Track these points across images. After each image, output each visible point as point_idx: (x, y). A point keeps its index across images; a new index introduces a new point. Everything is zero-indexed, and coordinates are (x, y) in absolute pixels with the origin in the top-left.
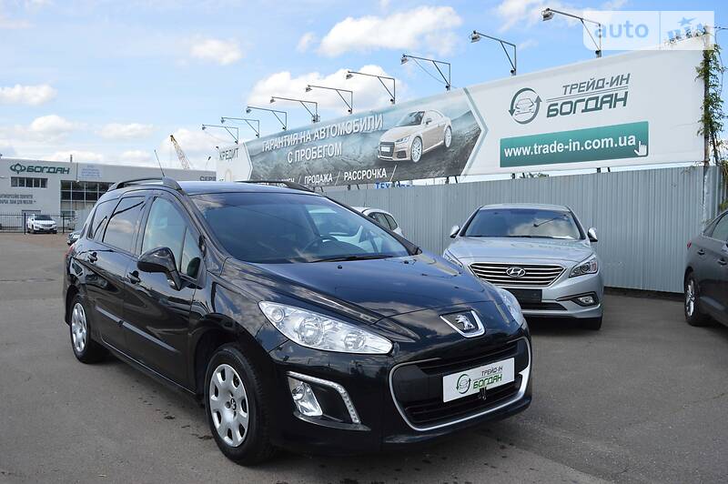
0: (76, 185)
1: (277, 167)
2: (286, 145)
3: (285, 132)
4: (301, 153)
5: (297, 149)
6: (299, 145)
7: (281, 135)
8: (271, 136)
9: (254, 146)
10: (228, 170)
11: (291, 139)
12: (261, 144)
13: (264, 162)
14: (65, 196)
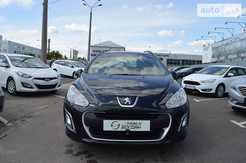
0: (171, 60)
1: (220, 52)
2: (223, 45)
3: (223, 40)
4: (228, 47)
5: (226, 46)
6: (227, 45)
7: (222, 41)
8: (219, 42)
9: (213, 46)
10: (206, 54)
11: (225, 42)
12: (216, 45)
13: (216, 51)
14: (168, 63)
